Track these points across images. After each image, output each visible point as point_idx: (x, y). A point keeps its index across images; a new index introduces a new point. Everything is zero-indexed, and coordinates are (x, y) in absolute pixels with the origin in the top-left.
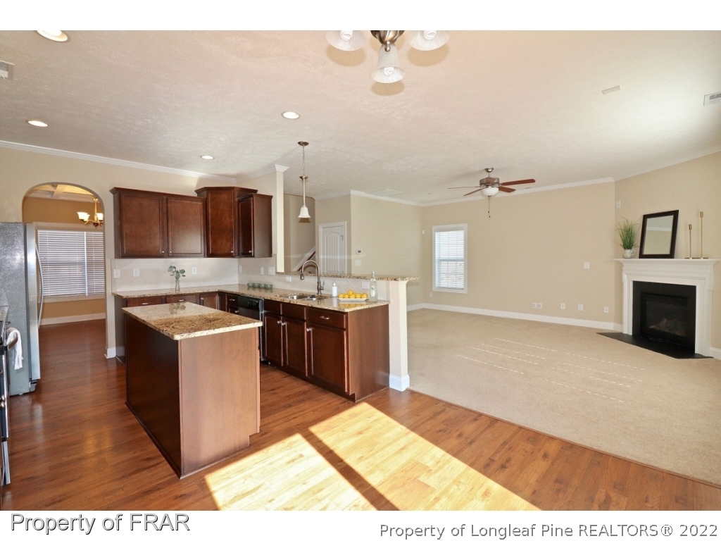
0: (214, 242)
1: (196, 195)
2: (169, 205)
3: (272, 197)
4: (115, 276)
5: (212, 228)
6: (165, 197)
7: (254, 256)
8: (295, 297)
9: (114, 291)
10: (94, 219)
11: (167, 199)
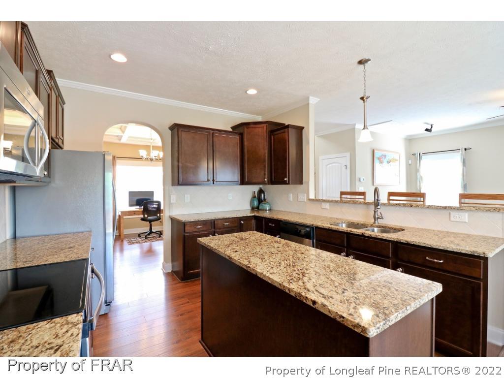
0: (249, 171)
1: (231, 130)
2: (215, 139)
3: (303, 128)
4: (172, 202)
5: (248, 158)
6: (212, 132)
7: (289, 184)
8: (344, 225)
9: (171, 215)
10: (150, 156)
11: (213, 133)
